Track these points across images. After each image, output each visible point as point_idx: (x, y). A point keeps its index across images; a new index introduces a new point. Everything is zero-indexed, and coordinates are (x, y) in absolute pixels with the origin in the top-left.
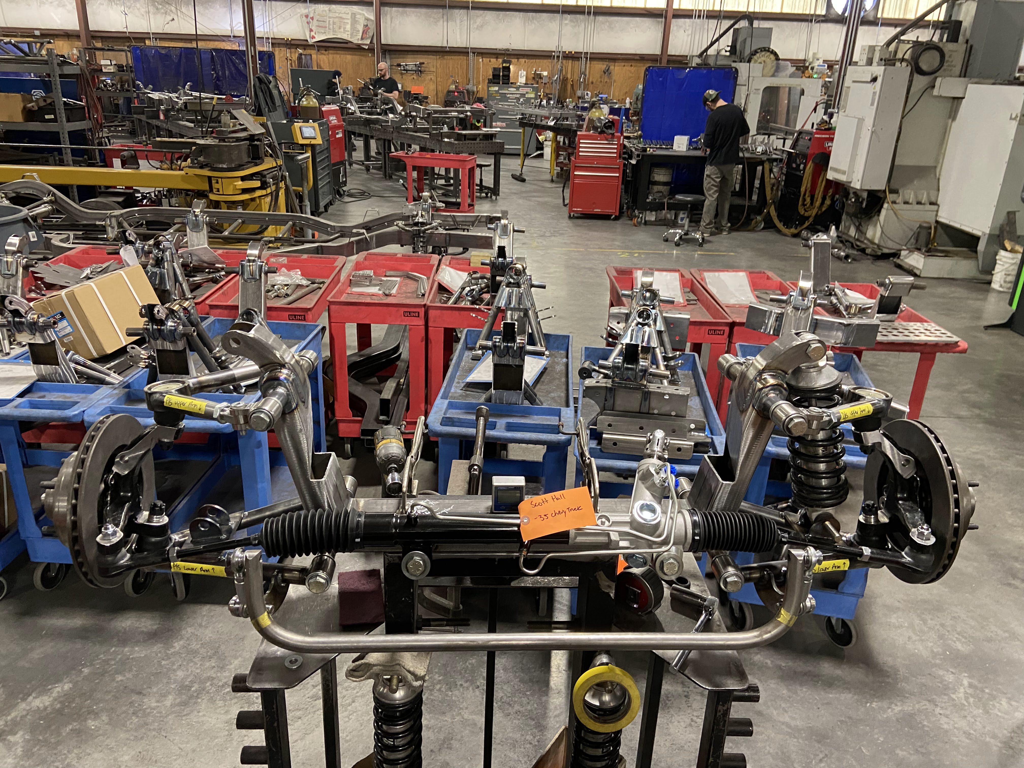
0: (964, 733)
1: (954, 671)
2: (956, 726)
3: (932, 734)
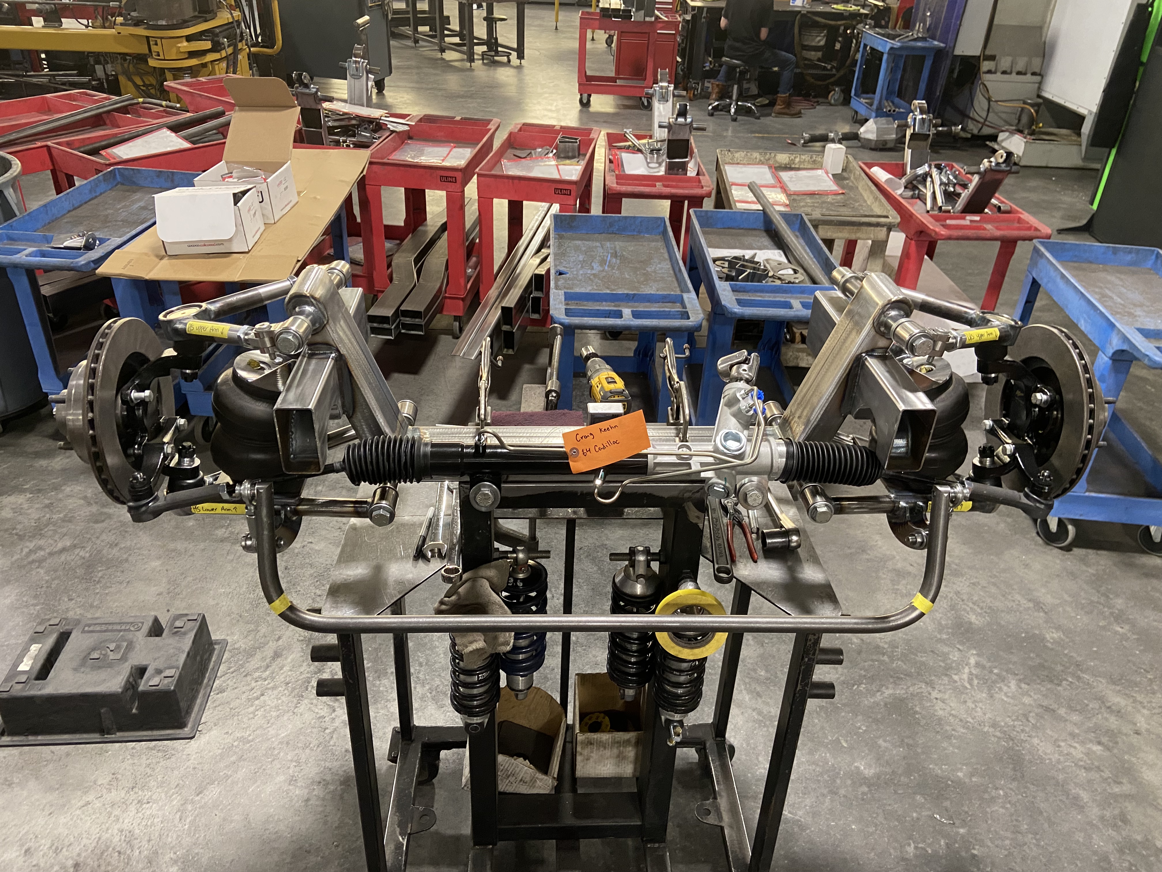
0: (961, 720)
1: (961, 648)
2: (953, 712)
3: (923, 722)
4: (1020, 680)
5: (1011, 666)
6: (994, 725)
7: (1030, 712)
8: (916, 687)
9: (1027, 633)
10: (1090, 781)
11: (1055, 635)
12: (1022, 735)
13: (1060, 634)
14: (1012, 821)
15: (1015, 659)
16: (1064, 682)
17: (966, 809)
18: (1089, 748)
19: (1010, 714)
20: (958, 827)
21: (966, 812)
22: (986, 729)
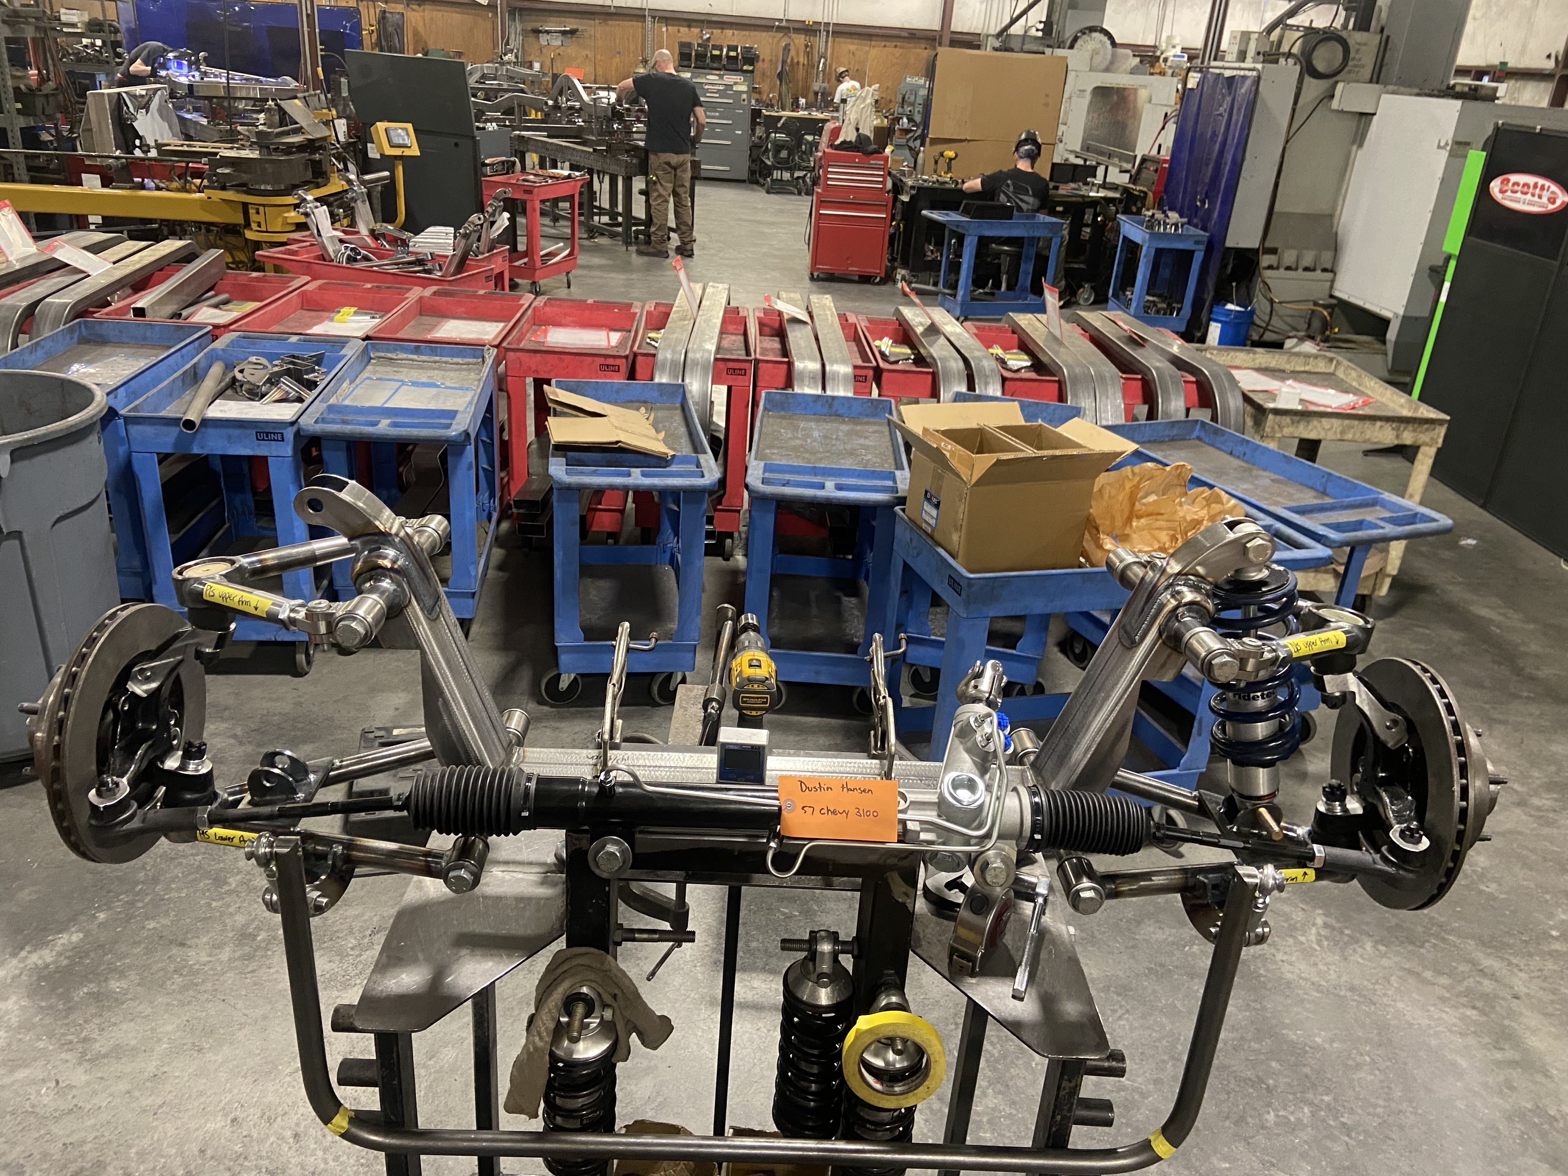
12: (1385, 999)
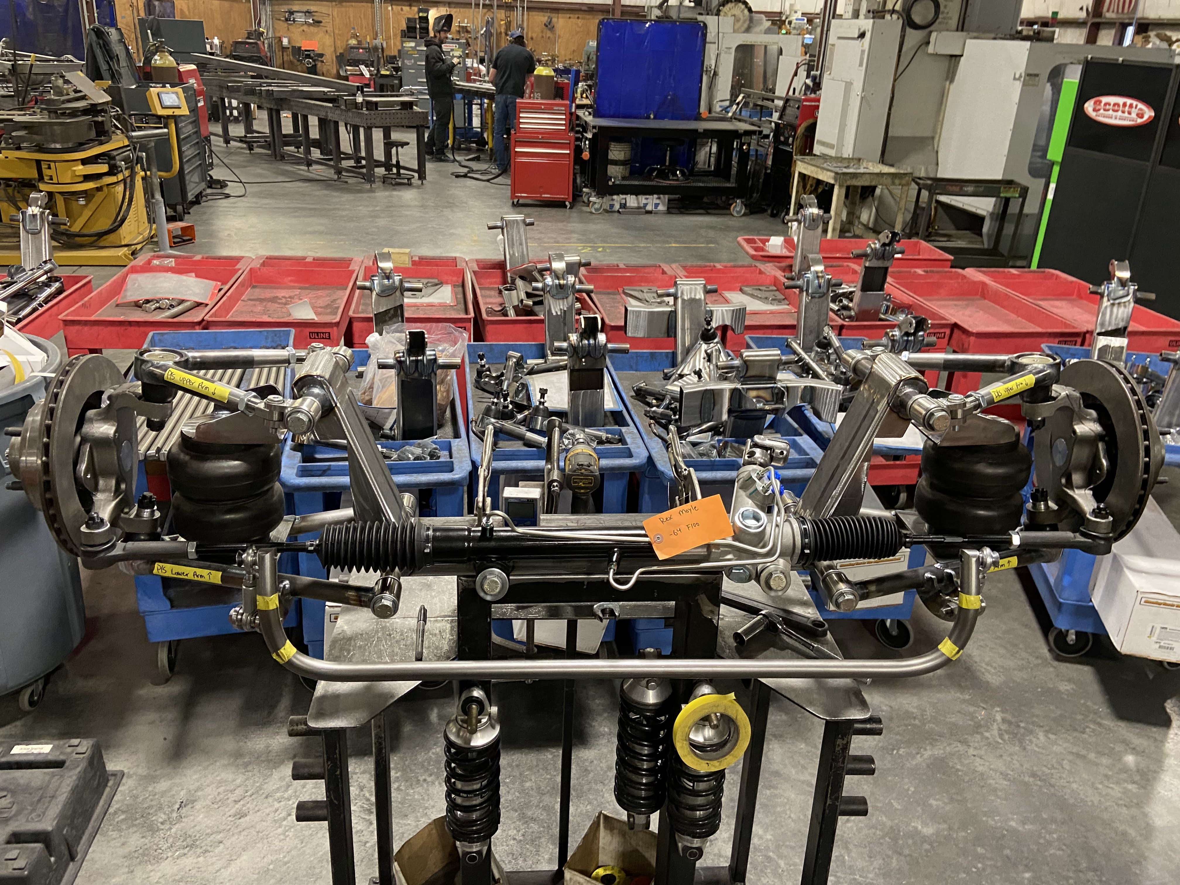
0: (1002, 774)
1: (985, 706)
2: (992, 767)
3: (967, 779)
4: (1047, 732)
5: (1035, 719)
6: (1034, 775)
7: (1063, 760)
8: (953, 746)
9: (1042, 688)
10: (1133, 817)
11: (1068, 688)
12: (1062, 782)
13: (1073, 686)
14: (1071, 861)
15: (1037, 712)
16: (1087, 730)
17: (1026, 855)
18: (1124, 788)
19: (1045, 763)
20: (1023, 872)
21: (1027, 858)
22: (1027, 779)
